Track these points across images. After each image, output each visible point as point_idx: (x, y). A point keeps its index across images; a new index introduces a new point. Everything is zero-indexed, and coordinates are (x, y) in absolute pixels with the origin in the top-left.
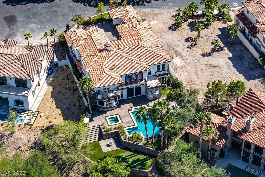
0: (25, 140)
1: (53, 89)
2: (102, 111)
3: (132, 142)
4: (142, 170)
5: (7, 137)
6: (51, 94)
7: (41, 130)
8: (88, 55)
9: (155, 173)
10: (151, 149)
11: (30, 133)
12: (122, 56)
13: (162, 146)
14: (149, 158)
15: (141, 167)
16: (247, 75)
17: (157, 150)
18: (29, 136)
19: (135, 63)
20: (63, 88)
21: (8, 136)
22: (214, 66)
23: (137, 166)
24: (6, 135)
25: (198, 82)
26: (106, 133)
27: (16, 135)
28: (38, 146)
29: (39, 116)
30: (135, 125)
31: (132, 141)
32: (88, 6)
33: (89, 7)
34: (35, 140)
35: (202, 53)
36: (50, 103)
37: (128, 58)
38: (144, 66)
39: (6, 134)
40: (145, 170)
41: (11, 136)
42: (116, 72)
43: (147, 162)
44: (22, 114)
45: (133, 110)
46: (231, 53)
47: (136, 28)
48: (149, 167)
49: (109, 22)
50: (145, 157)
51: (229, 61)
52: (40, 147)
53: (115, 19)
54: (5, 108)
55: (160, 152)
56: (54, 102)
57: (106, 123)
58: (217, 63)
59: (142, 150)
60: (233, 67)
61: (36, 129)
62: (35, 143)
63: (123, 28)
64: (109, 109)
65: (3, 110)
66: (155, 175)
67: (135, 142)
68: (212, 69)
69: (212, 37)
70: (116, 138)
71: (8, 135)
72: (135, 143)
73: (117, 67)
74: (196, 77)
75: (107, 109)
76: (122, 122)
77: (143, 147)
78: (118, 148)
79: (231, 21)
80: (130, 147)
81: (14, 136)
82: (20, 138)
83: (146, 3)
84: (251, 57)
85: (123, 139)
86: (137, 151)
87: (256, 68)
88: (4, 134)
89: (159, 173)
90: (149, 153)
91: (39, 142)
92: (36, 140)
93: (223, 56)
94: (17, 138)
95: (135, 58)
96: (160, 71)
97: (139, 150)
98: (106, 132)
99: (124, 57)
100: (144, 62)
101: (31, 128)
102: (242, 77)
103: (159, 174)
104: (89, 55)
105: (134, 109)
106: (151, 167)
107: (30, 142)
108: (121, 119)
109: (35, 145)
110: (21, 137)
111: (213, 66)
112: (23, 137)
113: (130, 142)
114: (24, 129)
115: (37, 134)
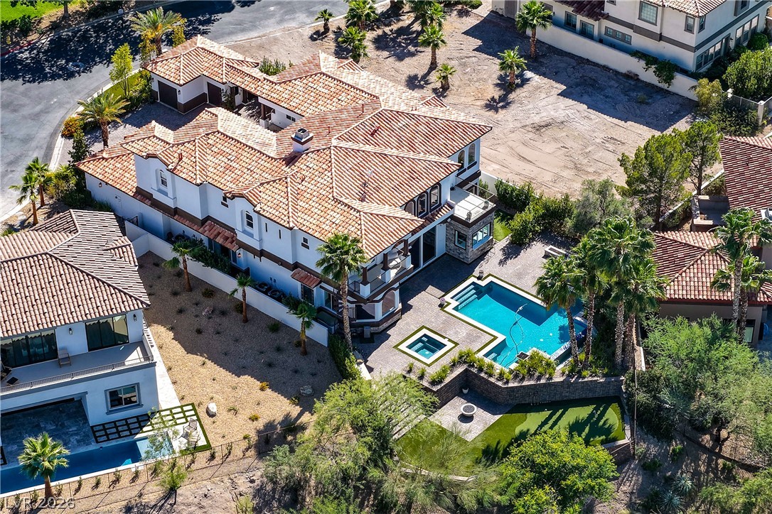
0: (222, 495)
1: (172, 329)
2: (372, 334)
3: (532, 382)
4: (612, 444)
5: (161, 508)
6: (179, 346)
7: (247, 450)
8: (259, 184)
9: (644, 440)
10: (595, 378)
11: (225, 469)
12: (366, 154)
13: (619, 359)
14: (601, 409)
15: (604, 437)
16: (649, 120)
17: (613, 376)
18: (226, 479)
19: (413, 163)
20: (197, 316)
21: (163, 505)
22: (547, 126)
23: (592, 439)
24: (155, 505)
25: (548, 177)
26: (439, 387)
27: (188, 493)
28: (273, 498)
29: (203, 415)
30: (495, 338)
31: (529, 380)
32: (42, 81)
33: (49, 83)
34: (251, 485)
35: (483, 103)
36: (202, 370)
37: (385, 155)
38: (441, 163)
39: (153, 503)
40: (620, 442)
41: (171, 501)
42: (380, 201)
43: (604, 419)
44: (145, 429)
45: (454, 303)
46: (557, 81)
47: (324, 74)
48: (624, 429)
49: (152, 103)
50: (589, 410)
51: (569, 102)
52: (279, 501)
53: (187, 83)
54: (76, 434)
55: (622, 378)
56: (209, 363)
57: (412, 360)
58: (544, 114)
59: (566, 394)
60: (590, 110)
61: (230, 453)
62: (259, 492)
63: (277, 87)
64: (390, 322)
65: (78, 441)
66: (648, 445)
67: (539, 378)
68: (548, 133)
69: (467, 57)
70: (465, 391)
71: (160, 504)
72: (543, 381)
73: (374, 188)
74: (528, 167)
75: (385, 325)
76: (456, 344)
77: (570, 385)
78: (497, 417)
79: (480, 5)
80: (528, 400)
81: (181, 498)
82: (206, 495)
83: (205, 28)
84: (611, 74)
85: (500, 384)
86: (554, 402)
87: (652, 97)
88: (143, 504)
89: (654, 437)
90: (590, 395)
91: (269, 487)
92: (256, 484)
93: (543, 95)
94: (196, 501)
95: (400, 150)
96: (465, 170)
97: (558, 398)
98: (437, 384)
99: (372, 155)
100: (429, 152)
101: (213, 457)
102: (640, 129)
103: (655, 439)
104: (262, 184)
105: (452, 298)
106: (627, 427)
107: (241, 495)
108: (444, 338)
109: (264, 499)
110: (205, 491)
111: (543, 124)
112: (212, 491)
113: (526, 383)
114: (194, 467)
115: (246, 466)
